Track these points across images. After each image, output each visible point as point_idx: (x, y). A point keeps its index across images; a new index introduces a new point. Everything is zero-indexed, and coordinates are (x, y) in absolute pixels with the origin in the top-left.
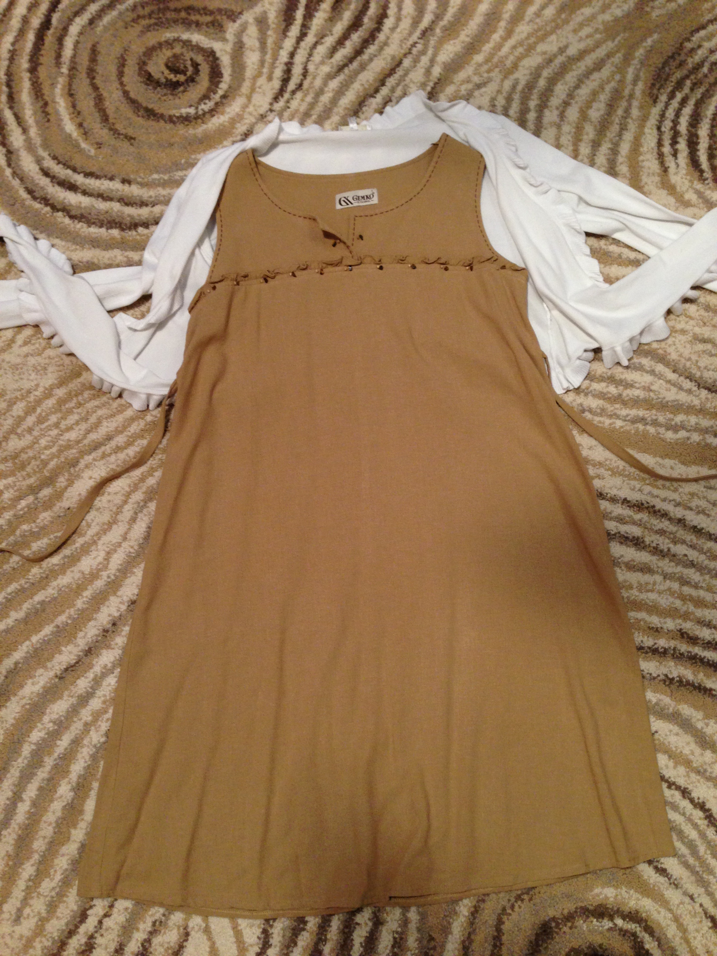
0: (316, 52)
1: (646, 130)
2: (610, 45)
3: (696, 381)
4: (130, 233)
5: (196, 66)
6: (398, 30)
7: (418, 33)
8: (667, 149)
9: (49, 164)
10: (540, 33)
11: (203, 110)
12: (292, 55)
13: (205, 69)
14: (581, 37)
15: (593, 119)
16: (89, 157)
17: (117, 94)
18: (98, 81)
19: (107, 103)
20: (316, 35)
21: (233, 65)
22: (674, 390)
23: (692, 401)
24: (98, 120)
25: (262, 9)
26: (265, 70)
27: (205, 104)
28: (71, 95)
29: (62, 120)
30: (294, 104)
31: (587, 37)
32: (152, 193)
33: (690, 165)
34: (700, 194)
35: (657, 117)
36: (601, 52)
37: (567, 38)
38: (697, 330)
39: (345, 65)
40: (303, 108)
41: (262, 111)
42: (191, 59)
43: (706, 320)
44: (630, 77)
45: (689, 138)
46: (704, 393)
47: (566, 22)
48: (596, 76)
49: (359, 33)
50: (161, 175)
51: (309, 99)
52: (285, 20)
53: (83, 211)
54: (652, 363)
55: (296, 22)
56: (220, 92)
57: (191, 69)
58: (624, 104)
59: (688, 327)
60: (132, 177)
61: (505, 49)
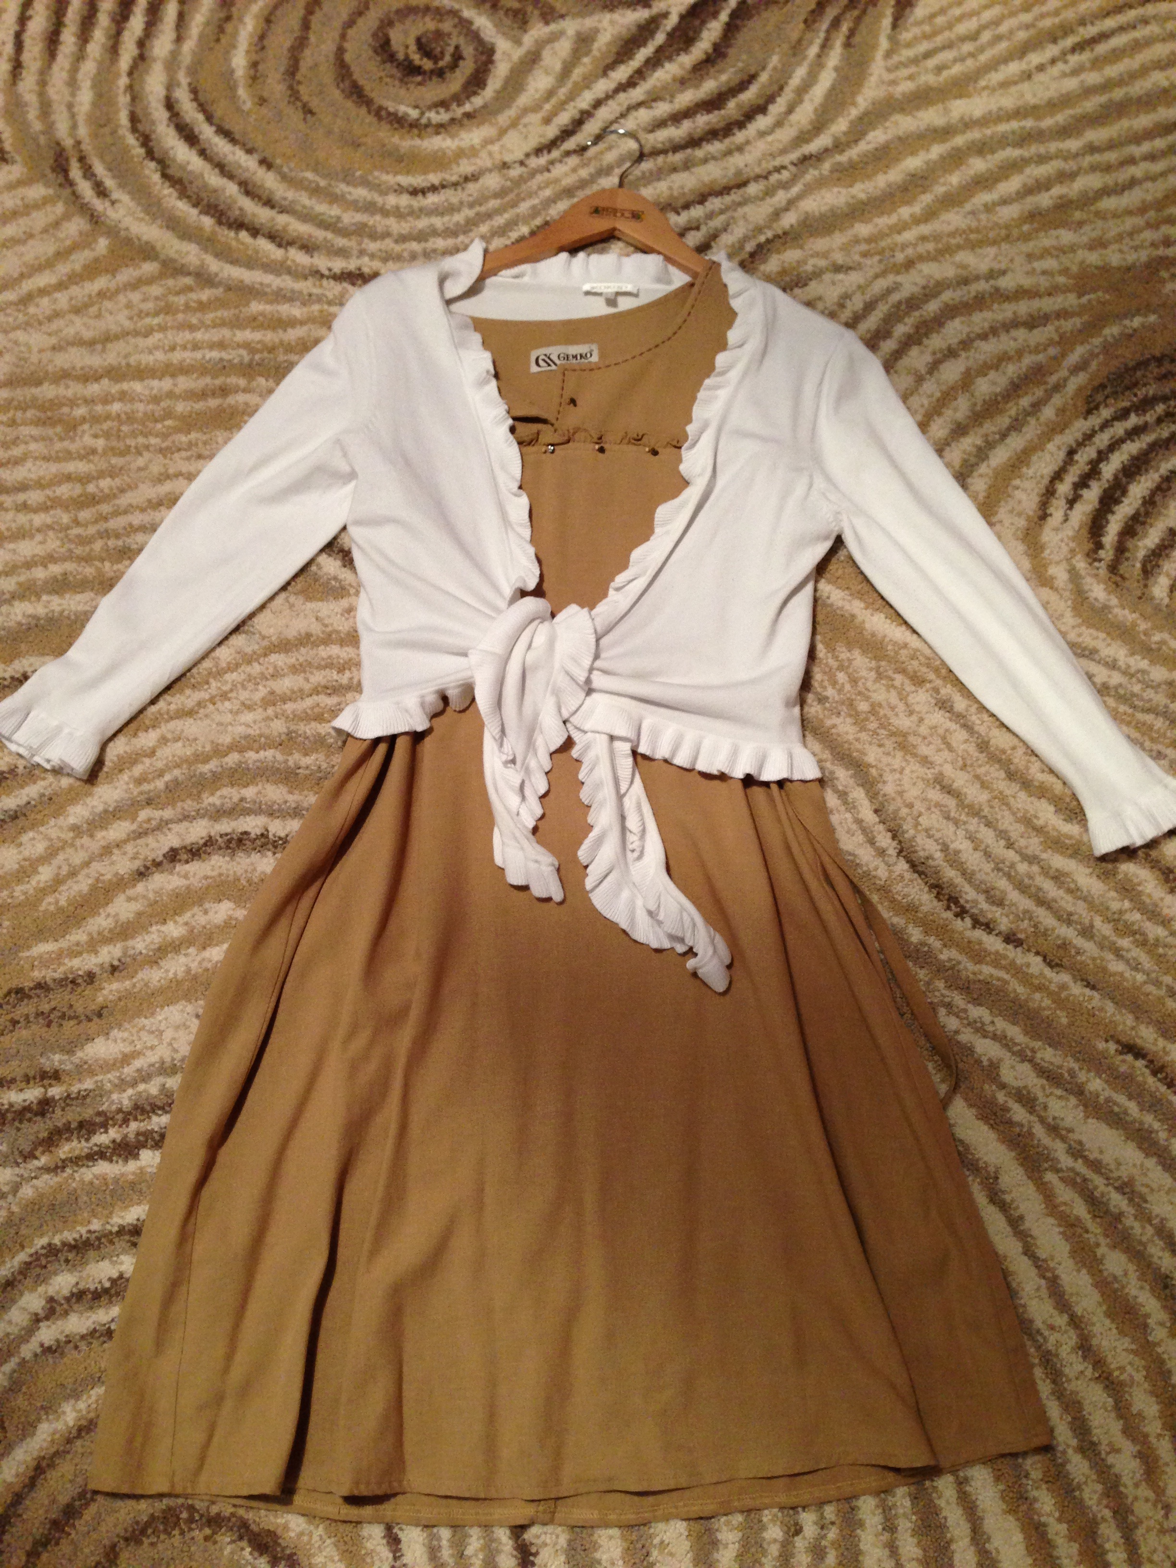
0: (634, 114)
1: (1050, 446)
2: (1071, 300)
3: (900, 842)
4: (226, 232)
5: (458, 57)
6: (770, 138)
7: (794, 156)
8: (1064, 488)
9: (183, 96)
10: (973, 236)
11: (429, 119)
12: (598, 104)
13: (467, 67)
14: (1034, 270)
15: (977, 394)
16: (238, 110)
17: (328, 47)
18: (316, 20)
19: (307, 52)
20: (648, 93)
21: (508, 81)
22: (860, 838)
23: (876, 869)
24: (282, 69)
25: (595, 24)
26: (548, 107)
27: (438, 113)
28: (268, 21)
29: (234, 47)
30: (558, 170)
31: (1044, 273)
32: (290, 195)
33: (1087, 528)
34: (1074, 575)
35: (1079, 436)
36: (1047, 304)
37: (1012, 261)
38: (948, 770)
39: (664, 152)
40: (569, 181)
41: (508, 158)
42: (457, 47)
43: (969, 762)
44: (1074, 357)
45: (1110, 488)
46: (902, 866)
47: (1026, 238)
48: (1021, 334)
49: (711, 116)
50: (317, 179)
51: (584, 173)
52: (618, 53)
53: (185, 176)
54: (851, 782)
55: (631, 63)
56: (468, 107)
57: (448, 58)
58: (1039, 393)
59: (938, 759)
60: (278, 161)
61: (908, 236)
